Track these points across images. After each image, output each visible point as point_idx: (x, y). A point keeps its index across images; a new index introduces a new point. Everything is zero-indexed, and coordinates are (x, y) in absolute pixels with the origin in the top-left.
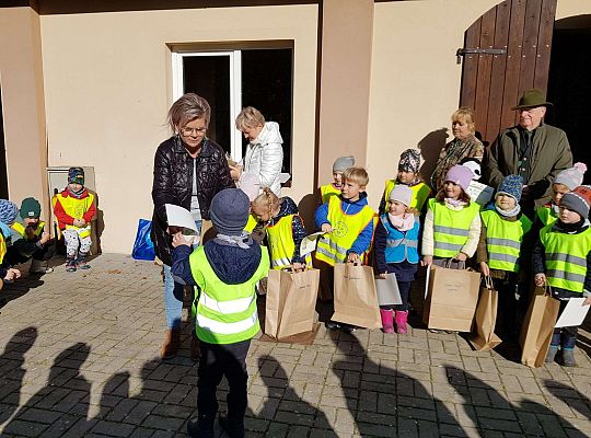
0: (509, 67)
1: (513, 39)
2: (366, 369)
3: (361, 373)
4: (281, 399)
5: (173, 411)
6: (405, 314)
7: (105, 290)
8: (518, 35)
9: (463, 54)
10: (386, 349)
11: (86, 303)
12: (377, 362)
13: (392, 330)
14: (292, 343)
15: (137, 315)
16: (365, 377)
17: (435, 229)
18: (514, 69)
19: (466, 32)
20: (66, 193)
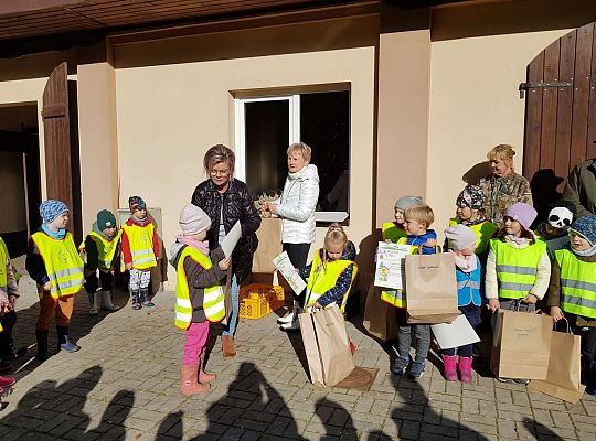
0: (577, 98)
1: (580, 70)
2: (425, 419)
3: (421, 424)
6: (469, 360)
7: (166, 328)
8: (585, 66)
9: (526, 89)
10: (449, 398)
11: (147, 341)
12: (438, 411)
13: (455, 378)
14: (348, 388)
16: (426, 429)
17: (498, 269)
18: (582, 102)
19: (528, 67)
20: (130, 222)
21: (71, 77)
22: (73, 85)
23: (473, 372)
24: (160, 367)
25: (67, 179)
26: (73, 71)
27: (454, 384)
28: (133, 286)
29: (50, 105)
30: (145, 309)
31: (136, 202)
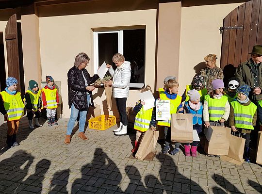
0: (245, 34)
1: (246, 21)
2: (177, 172)
3: (175, 174)
4: (138, 185)
5: (89, 189)
6: (195, 147)
8: (248, 20)
9: (223, 29)
10: (187, 164)
11: (55, 140)
13: (189, 155)
15: (77, 145)
16: (177, 176)
17: (209, 108)
19: (224, 19)
20: (46, 87)
21: (18, 21)
22: (19, 24)
23: (197, 152)
24: (61, 151)
25: (17, 68)
26: (19, 18)
27: (189, 157)
28: (48, 116)
29: (8, 33)
30: (54, 126)
31: (49, 79)
